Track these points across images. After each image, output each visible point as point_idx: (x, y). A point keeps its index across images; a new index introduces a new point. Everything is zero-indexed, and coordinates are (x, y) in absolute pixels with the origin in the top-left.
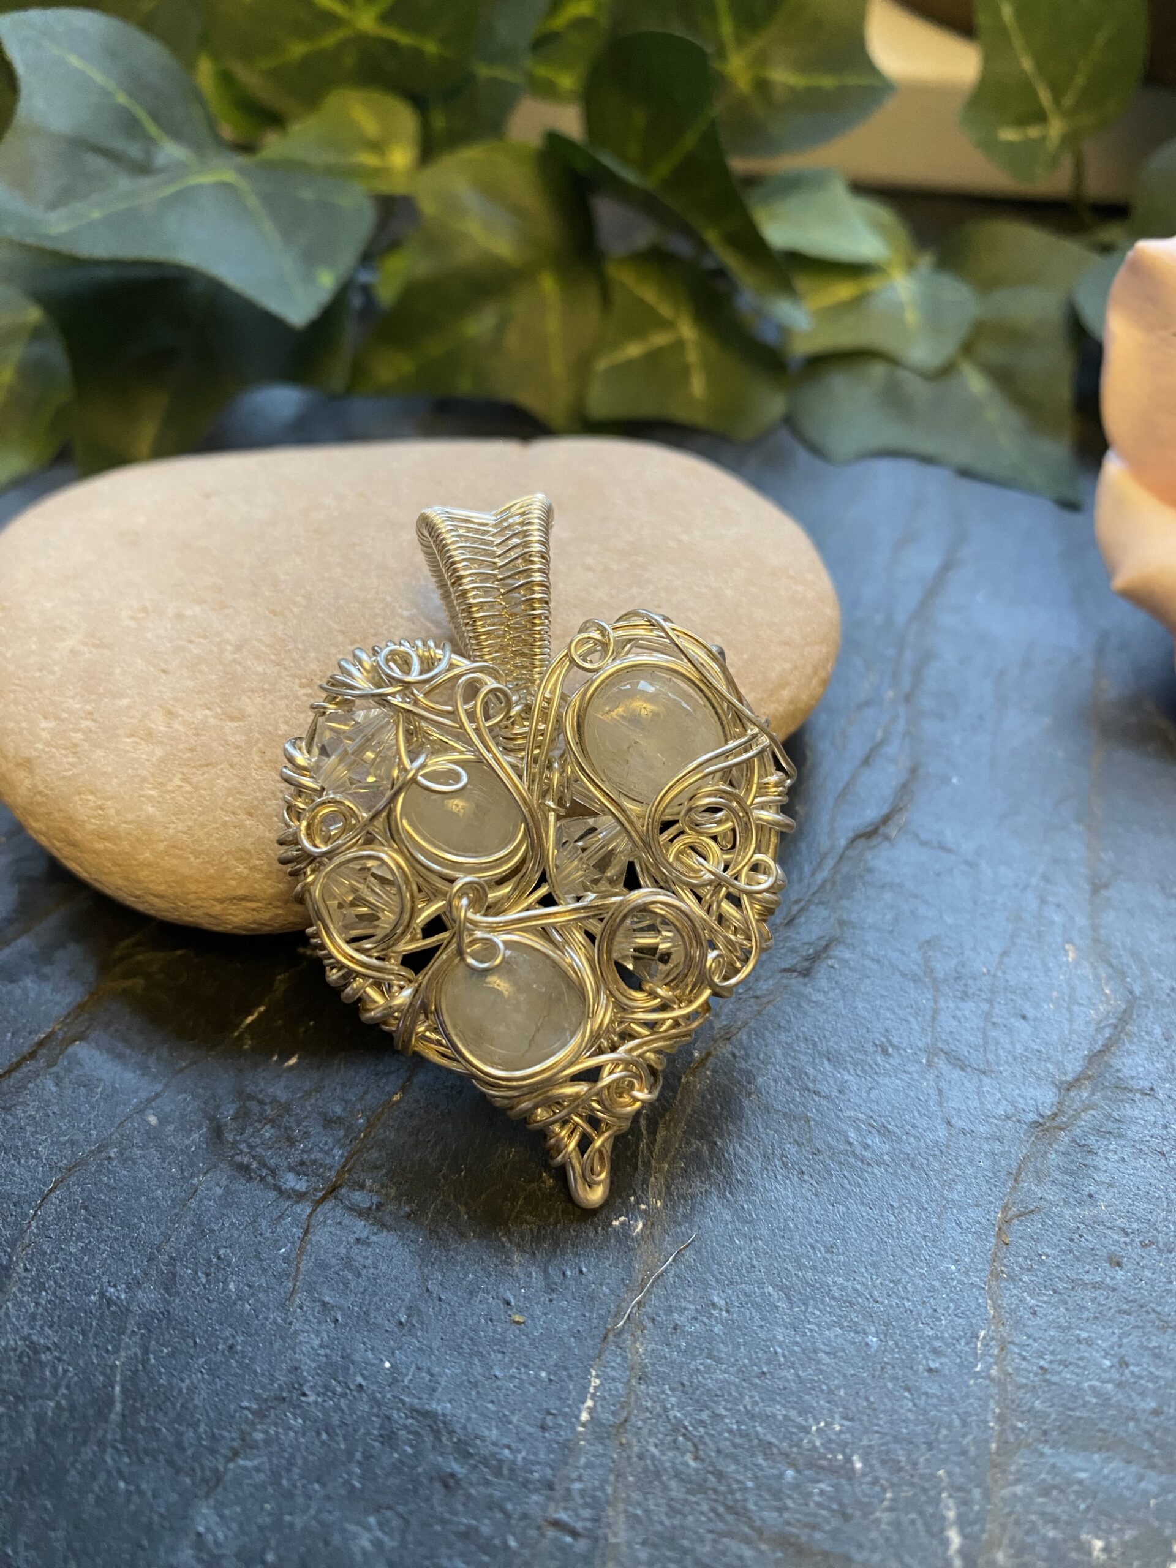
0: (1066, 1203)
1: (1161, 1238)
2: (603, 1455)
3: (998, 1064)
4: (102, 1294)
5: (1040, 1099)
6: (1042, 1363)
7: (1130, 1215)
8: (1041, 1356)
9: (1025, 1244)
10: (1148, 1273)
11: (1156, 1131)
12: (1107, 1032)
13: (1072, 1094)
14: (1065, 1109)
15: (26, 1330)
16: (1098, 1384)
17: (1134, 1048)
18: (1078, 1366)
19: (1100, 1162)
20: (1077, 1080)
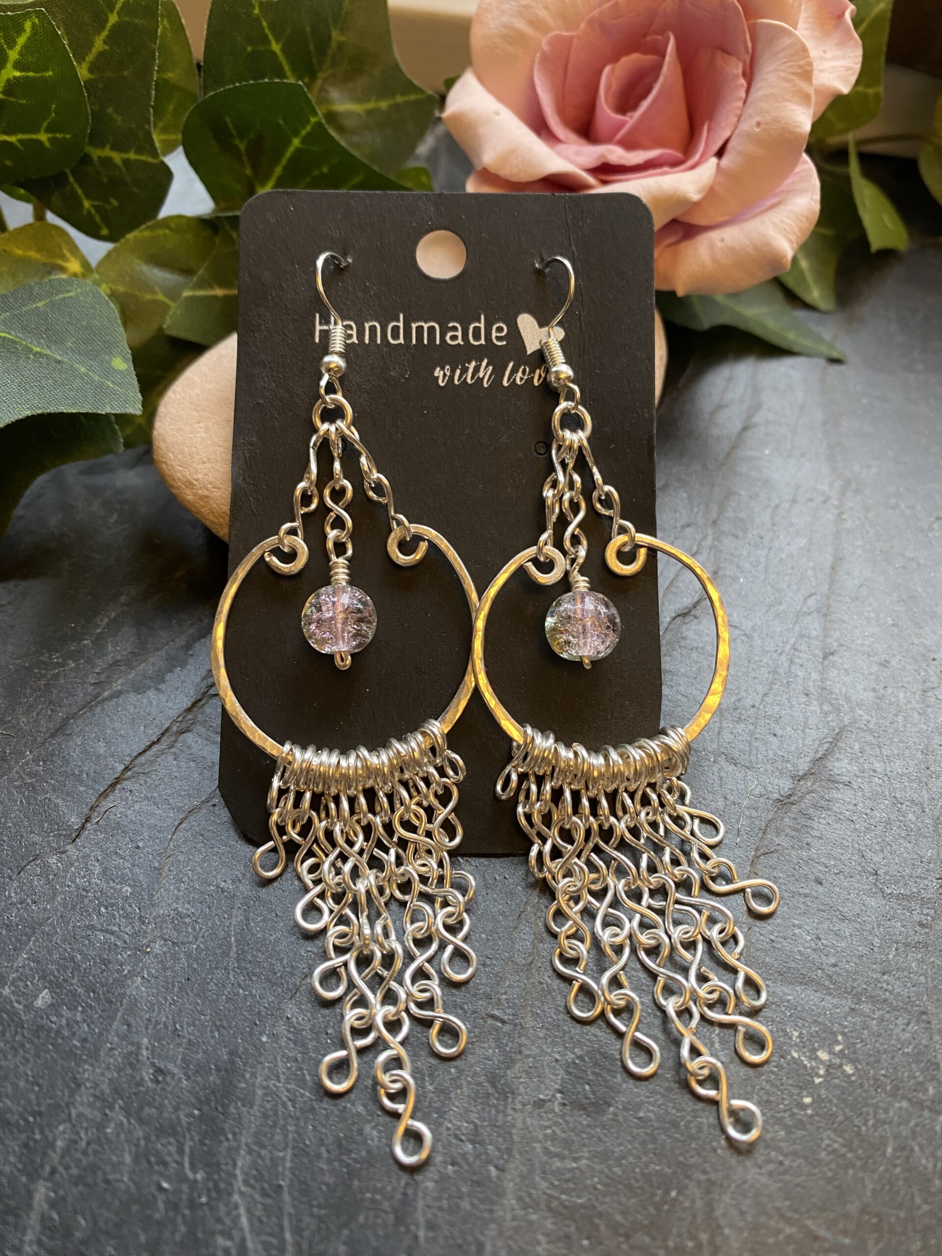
0: (793, 847)
1: (847, 870)
2: (519, 981)
3: (757, 763)
4: (218, 886)
5: (782, 785)
6: (772, 937)
7: (829, 856)
8: (772, 933)
9: (767, 870)
10: (837, 889)
11: (851, 807)
12: (826, 746)
13: (801, 783)
14: (796, 792)
15: (175, 906)
16: (803, 949)
17: (842, 756)
18: (792, 939)
19: (815, 825)
20: (805, 775)
